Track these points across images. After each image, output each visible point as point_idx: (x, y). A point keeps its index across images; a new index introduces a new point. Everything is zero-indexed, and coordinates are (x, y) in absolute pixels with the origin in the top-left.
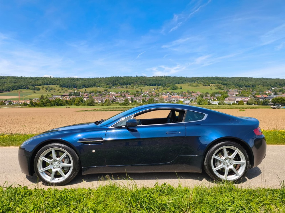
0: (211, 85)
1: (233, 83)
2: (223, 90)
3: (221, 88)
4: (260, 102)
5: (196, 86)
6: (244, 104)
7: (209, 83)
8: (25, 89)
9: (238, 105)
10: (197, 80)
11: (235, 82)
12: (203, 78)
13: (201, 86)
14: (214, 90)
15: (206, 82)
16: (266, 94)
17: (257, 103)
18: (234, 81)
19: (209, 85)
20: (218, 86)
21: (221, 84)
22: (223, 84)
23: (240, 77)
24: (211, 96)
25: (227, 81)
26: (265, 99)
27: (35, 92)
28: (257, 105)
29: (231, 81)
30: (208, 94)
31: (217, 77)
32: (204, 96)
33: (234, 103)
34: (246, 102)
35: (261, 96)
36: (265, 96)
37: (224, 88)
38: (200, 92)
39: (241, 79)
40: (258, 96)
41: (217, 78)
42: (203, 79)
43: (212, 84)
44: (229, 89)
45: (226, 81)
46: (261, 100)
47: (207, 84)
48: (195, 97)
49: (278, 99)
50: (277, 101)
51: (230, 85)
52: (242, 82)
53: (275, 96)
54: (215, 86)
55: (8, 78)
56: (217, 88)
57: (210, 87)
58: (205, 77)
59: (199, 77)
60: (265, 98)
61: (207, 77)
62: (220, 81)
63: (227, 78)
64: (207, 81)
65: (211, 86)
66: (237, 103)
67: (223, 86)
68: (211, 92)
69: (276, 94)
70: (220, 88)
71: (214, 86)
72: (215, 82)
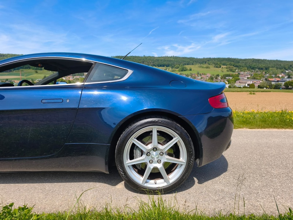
0: (222, 66)
1: (245, 64)
2: (235, 72)
3: (233, 70)
4: (272, 85)
5: (207, 68)
6: (255, 88)
7: (220, 64)
8: (27, 68)
9: (249, 88)
10: (208, 61)
11: (248, 64)
12: (214, 59)
13: (212, 67)
14: (226, 72)
15: (217, 64)
16: (279, 77)
17: (268, 87)
18: (247, 63)
19: (220, 67)
20: (230, 68)
21: (233, 66)
22: (235, 65)
23: (253, 59)
24: (222, 78)
25: (240, 63)
26: (277, 83)
27: (37, 72)
28: (269, 88)
29: (243, 63)
30: (219, 76)
31: (229, 58)
32: (214, 79)
33: (245, 86)
34: (257, 85)
35: (273, 79)
36: (278, 79)
37: (236, 70)
38: (211, 74)
39: (254, 61)
40: (270, 79)
41: (229, 60)
42: (215, 61)
43: (224, 65)
44: (241, 71)
45: (238, 62)
46: (273, 83)
47: (218, 66)
48: (204, 79)
49: (291, 83)
50: (290, 85)
51: (242, 67)
52: (255, 64)
53: (288, 80)
54: (226, 68)
55: (8, 56)
56: (228, 70)
57: (222, 69)
58: (216, 58)
59: (210, 58)
60: (278, 81)
61: (219, 58)
62: (232, 63)
63: (240, 59)
64: (219, 63)
65: (223, 67)
66: (248, 86)
67: (235, 68)
68: (221, 74)
69: (289, 77)
70: (231, 70)
71: (225, 68)
72: (227, 64)
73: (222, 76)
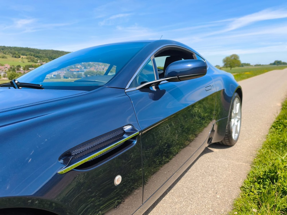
0: (21, 56)
1: (46, 55)
2: (37, 63)
3: (34, 61)
4: (74, 75)
5: (3, 57)
6: (62, 78)
7: (19, 54)
10: (3, 49)
11: (49, 54)
12: (10, 48)
13: (9, 57)
14: (27, 63)
15: (15, 53)
16: (78, 68)
17: (72, 76)
18: (47, 54)
19: (20, 57)
20: (31, 58)
21: (34, 56)
22: (35, 56)
23: (52, 50)
24: (24, 69)
25: (40, 53)
26: (78, 73)
28: (73, 78)
29: (44, 53)
30: (20, 67)
31: (27, 48)
32: (16, 70)
33: (52, 77)
34: (62, 75)
35: (74, 70)
36: (77, 70)
37: (38, 61)
38: (9, 65)
39: (53, 52)
40: (71, 70)
41: (28, 49)
42: (11, 50)
43: (23, 55)
44: (43, 62)
45: (39, 53)
46: (75, 73)
47: (17, 56)
48: (3, 71)
49: (89, 73)
50: (88, 74)
51: (43, 58)
52: (55, 55)
53: (85, 70)
54: (27, 58)
56: (30, 60)
57: (22, 60)
58: (13, 47)
59: (4, 47)
60: (78, 71)
61: (15, 47)
62: (32, 53)
63: (39, 50)
64: (17, 52)
65: (22, 58)
66: (55, 77)
67: (36, 58)
69: (85, 68)
70: (33, 61)
71: (25, 58)
72: (26, 54)
73: (24, 66)
